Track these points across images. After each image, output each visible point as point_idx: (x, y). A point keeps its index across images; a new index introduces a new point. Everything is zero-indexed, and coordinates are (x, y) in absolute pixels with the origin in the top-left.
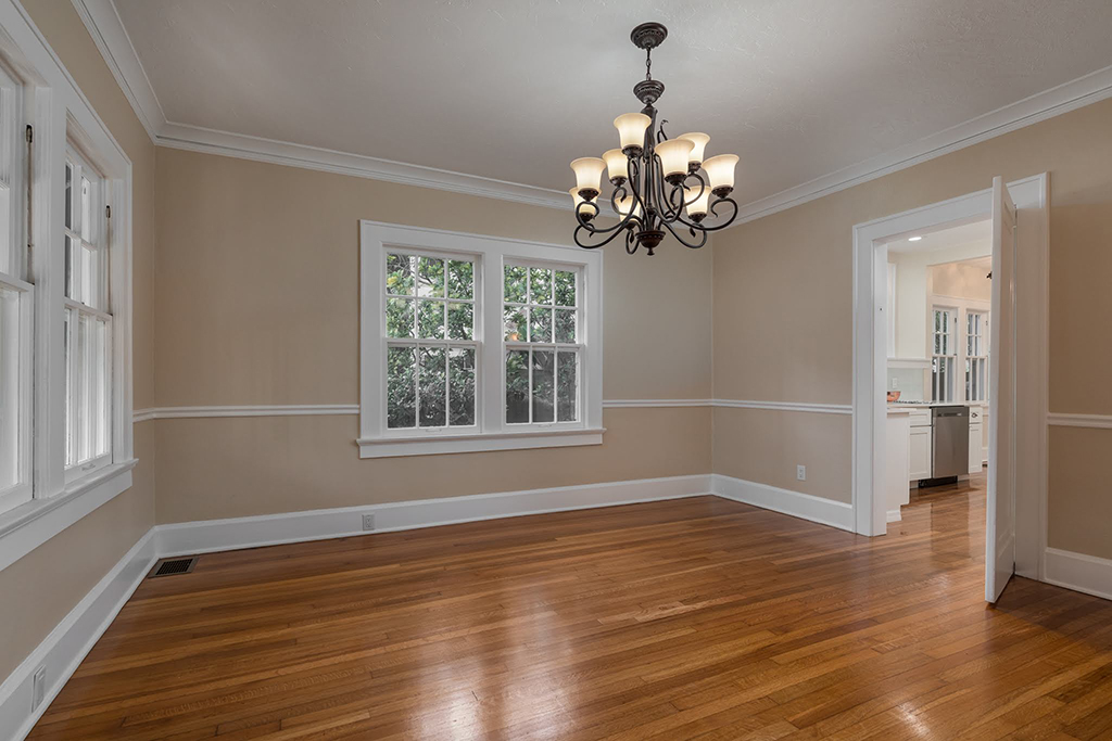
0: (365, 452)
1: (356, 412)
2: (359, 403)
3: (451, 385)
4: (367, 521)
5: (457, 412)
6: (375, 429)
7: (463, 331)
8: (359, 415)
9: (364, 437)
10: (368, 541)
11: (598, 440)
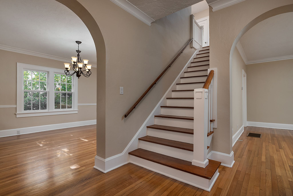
0: (18, 116)
1: (16, 107)
2: (16, 105)
3: (41, 101)
4: (18, 132)
5: (42, 107)
6: (21, 111)
7: (44, 87)
8: (16, 108)
9: (18, 113)
10: (18, 137)
11: (77, 112)
